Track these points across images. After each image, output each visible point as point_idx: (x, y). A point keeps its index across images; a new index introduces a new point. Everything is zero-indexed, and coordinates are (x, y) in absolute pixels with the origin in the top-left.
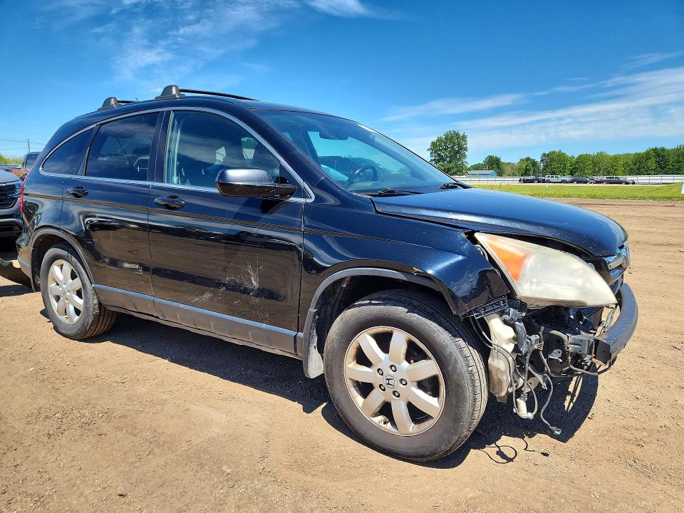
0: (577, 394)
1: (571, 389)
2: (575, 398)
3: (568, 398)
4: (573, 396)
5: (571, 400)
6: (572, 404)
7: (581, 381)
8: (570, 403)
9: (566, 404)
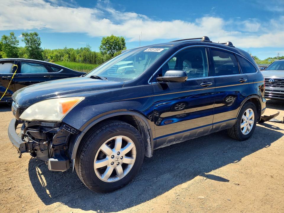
0: (38, 176)
1: (42, 176)
2: (38, 173)
3: (41, 172)
4: (39, 174)
5: (38, 172)
6: (37, 171)
7: (42, 185)
8: (38, 170)
9: (39, 170)
